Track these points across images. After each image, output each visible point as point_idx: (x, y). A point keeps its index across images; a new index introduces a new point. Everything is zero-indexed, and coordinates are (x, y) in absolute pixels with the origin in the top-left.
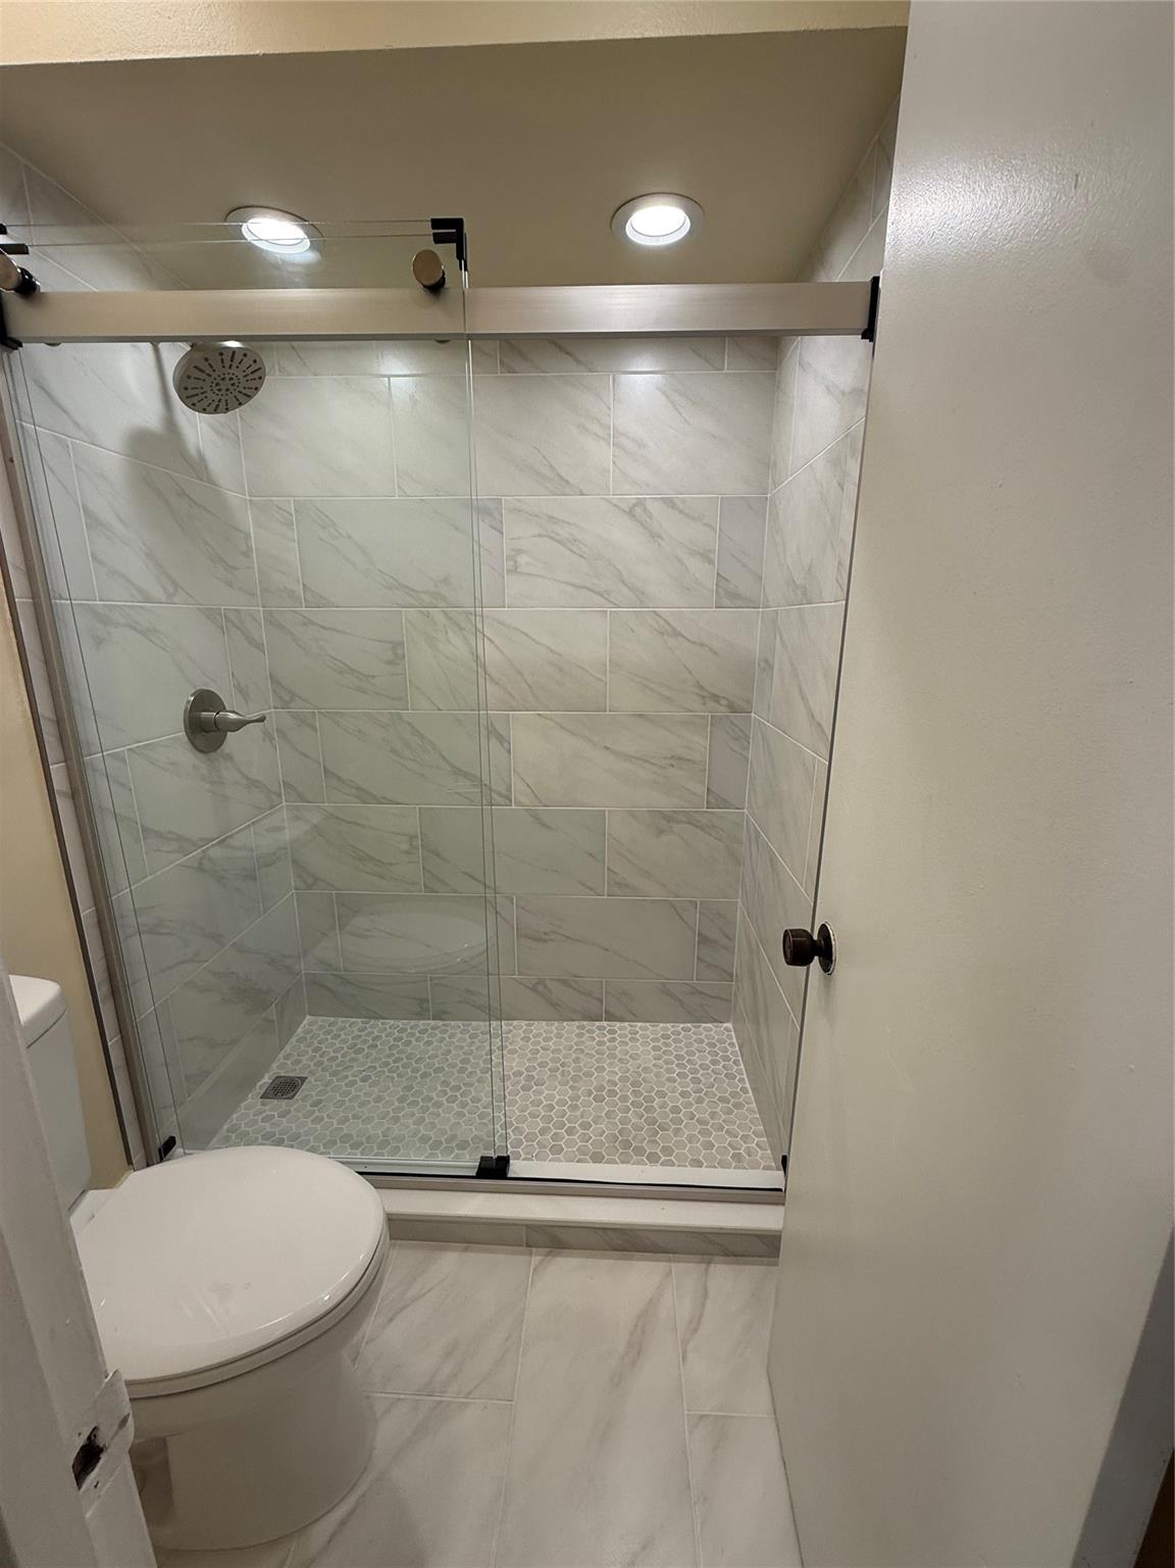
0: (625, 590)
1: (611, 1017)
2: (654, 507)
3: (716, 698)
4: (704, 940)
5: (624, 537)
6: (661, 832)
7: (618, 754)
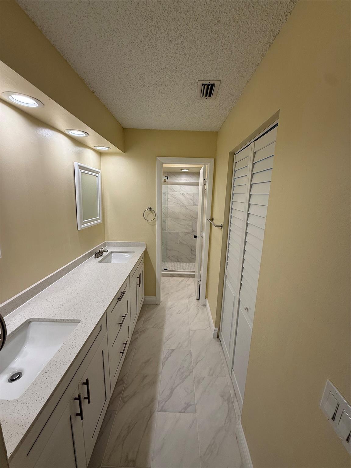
0: (182, 204)
1: (179, 262)
2: (185, 194)
3: (193, 217)
4: (192, 250)
5: (182, 197)
6: (186, 235)
7: (180, 224)
